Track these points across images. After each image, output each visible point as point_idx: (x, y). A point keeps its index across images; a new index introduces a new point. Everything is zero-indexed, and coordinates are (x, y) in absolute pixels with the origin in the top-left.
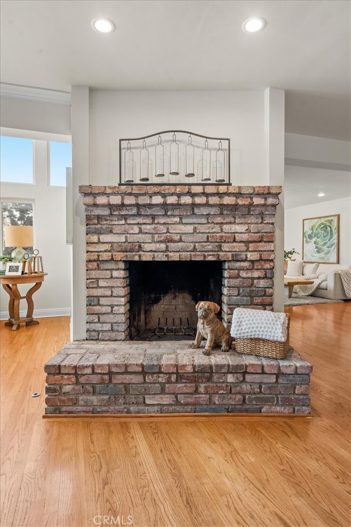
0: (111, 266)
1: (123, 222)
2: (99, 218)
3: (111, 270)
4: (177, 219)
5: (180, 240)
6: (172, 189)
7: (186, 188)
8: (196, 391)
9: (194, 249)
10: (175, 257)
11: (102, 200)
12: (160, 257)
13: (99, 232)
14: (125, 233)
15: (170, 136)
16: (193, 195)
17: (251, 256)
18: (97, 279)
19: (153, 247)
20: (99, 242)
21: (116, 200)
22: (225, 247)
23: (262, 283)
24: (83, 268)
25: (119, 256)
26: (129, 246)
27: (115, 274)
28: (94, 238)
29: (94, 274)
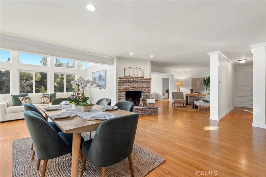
0: (123, 92)
1: (125, 84)
2: (121, 83)
3: (123, 93)
4: (135, 83)
5: (135, 87)
6: (135, 78)
7: (137, 78)
8: (143, 112)
9: (138, 89)
10: (135, 90)
11: (122, 80)
12: (132, 90)
13: (121, 86)
14: (126, 86)
15: (133, 68)
16: (138, 79)
17: (147, 90)
18: (120, 95)
19: (131, 88)
20: (121, 88)
21: (125, 80)
22: (143, 88)
23: (149, 95)
24: (118, 92)
25: (125, 90)
26: (126, 89)
27: (124, 94)
28: (120, 87)
29: (120, 94)
